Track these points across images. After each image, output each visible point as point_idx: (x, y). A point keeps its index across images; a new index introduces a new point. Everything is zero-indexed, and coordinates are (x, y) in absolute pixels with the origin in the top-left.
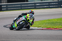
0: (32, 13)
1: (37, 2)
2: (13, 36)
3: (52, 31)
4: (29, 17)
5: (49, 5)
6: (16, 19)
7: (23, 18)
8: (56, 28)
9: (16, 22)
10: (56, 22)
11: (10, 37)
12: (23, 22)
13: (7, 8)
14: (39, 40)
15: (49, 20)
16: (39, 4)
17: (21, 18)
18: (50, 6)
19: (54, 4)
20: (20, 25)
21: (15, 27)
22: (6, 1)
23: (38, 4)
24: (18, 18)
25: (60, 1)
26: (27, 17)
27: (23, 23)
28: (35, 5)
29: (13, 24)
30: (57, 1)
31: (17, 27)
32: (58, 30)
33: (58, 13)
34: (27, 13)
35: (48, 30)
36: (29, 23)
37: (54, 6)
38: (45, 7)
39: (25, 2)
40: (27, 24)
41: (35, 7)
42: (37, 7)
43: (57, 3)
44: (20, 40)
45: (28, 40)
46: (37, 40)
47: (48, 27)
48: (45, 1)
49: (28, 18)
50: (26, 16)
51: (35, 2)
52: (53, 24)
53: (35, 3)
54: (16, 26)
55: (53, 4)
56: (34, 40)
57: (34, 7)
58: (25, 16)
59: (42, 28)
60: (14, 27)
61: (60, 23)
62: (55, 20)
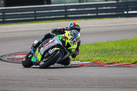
0: (75, 29)
1: (70, 4)
2: (18, 80)
3: (104, 69)
4: (70, 37)
5: (97, 11)
6: (39, 43)
7: (57, 40)
8: (111, 61)
9: (40, 48)
10: (113, 50)
11: (10, 82)
12: (56, 49)
13: (4, 17)
14: (74, 89)
15: (96, 45)
17: (50, 41)
18: (99, 14)
19: (109, 8)
20: (49, 55)
22: (2, 2)
23: (71, 10)
24: (43, 40)
25: (120, 1)
26: (65, 38)
27: (57, 51)
28: (66, 11)
29: (30, 53)
30: (115, 2)
31: (42, 60)
32: (116, 66)
33: (118, 28)
34: (64, 30)
35: (94, 66)
36: (70, 51)
37: (109, 14)
38: (89, 15)
39: (44, 4)
40: (66, 53)
41: (66, 15)
42: (70, 16)
43: (115, 7)
44: (32, 89)
45: (49, 89)
47: (95, 59)
48: (87, 2)
49: (67, 41)
50: (63, 35)
51: (66, 5)
52: (105, 53)
53: (66, 7)
54: (39, 57)
55: (105, 8)
56: (63, 89)
58: (60, 36)
59: (81, 61)
60: (33, 60)
61: (120, 51)
62: (111, 43)
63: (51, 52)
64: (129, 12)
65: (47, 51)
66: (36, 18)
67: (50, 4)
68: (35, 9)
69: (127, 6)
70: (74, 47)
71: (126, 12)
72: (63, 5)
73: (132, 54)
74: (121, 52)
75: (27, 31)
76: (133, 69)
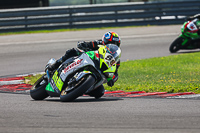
1: (77, 6)
4: (106, 55)
5: (116, 17)
8: (137, 90)
10: (139, 73)
12: (85, 72)
16: (83, 14)
18: (119, 21)
19: (133, 11)
20: (76, 82)
21: (56, 89)
23: (79, 14)
24: (64, 59)
25: (150, 2)
26: (100, 56)
28: (71, 17)
32: (144, 97)
33: (146, 41)
35: (112, 97)
37: (133, 20)
41: (71, 22)
42: (77, 23)
44: (21, 130)
46: (76, 130)
48: (102, 3)
49: (102, 61)
50: (96, 52)
51: (71, 7)
52: (127, 77)
53: (71, 11)
54: (59, 85)
55: (127, 12)
56: (66, 130)
57: (67, 24)
58: (92, 52)
61: (150, 74)
62: (136, 63)
63: (77, 77)
64: (163, 18)
65: (71, 76)
66: (27, 26)
67: (48, 6)
68: (26, 14)
69: (159, 9)
70: (112, 69)
71: (158, 18)
72: (66, 7)
73: (167, 78)
74: (152, 76)
75: (14, 45)
76: (168, 101)
